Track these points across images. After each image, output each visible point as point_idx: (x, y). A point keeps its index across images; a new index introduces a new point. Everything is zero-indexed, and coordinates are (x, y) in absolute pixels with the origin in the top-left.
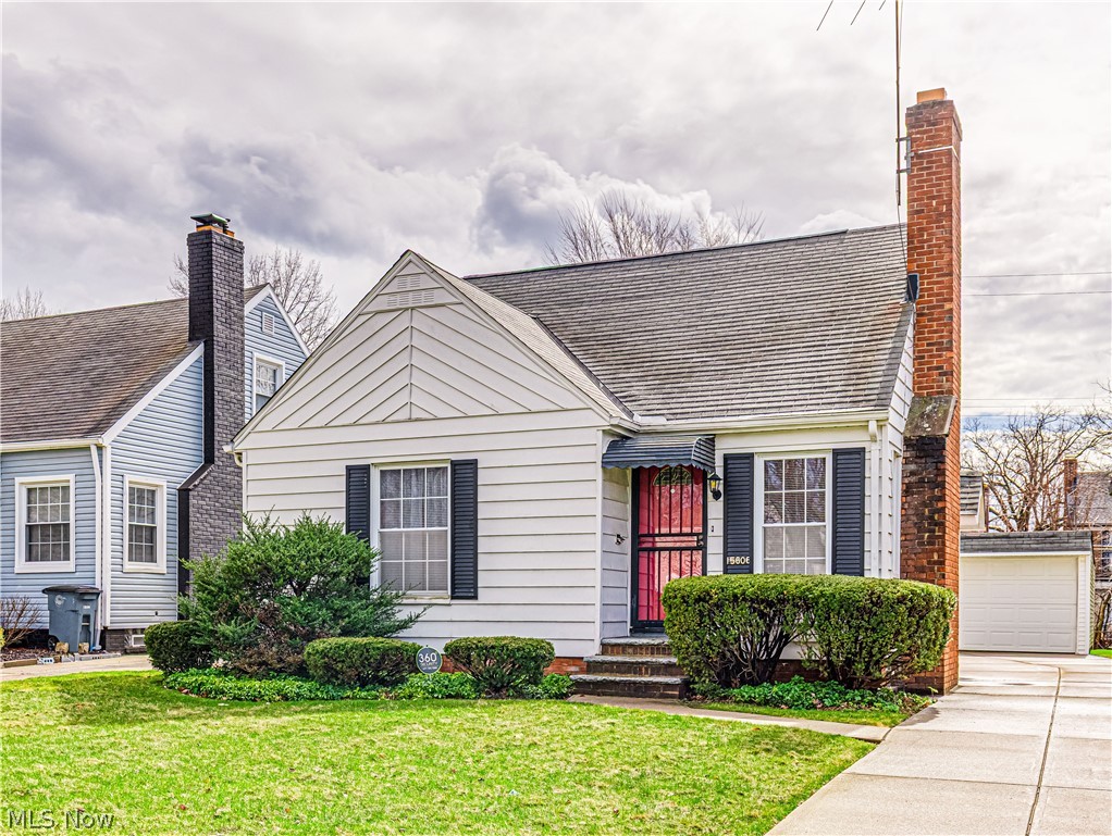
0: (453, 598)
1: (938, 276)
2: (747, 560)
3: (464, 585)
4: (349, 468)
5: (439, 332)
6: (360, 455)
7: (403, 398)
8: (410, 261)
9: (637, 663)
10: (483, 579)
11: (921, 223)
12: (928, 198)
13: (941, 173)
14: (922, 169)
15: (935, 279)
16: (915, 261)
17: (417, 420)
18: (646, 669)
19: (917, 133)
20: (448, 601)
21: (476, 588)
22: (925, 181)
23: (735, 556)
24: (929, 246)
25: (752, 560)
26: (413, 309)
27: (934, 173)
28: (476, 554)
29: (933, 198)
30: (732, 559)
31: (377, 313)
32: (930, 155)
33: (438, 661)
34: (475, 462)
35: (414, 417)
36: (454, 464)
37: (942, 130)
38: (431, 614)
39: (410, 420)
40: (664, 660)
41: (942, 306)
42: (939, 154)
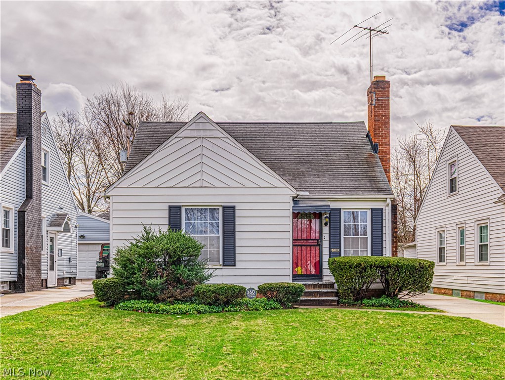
0: (223, 266)
1: (385, 145)
2: (339, 250)
3: (229, 260)
4: (170, 207)
5: (216, 149)
6: (176, 201)
7: (198, 177)
8: (202, 117)
9: (314, 292)
10: (238, 258)
11: (379, 125)
12: (381, 116)
13: (386, 107)
14: (379, 105)
15: (384, 146)
16: (377, 138)
17: (205, 187)
18: (317, 294)
19: (377, 91)
20: (222, 267)
21: (235, 261)
22: (380, 109)
23: (334, 249)
24: (382, 134)
25: (340, 250)
26: (203, 138)
27: (383, 107)
28: (235, 247)
29: (383, 116)
30: (333, 250)
31: (185, 138)
32: (382, 100)
33: (255, 293)
34: (234, 207)
35: (204, 185)
36: (224, 207)
37: (386, 91)
38: (217, 272)
39: (202, 187)
40: (325, 290)
41: (387, 156)
42: (385, 100)
